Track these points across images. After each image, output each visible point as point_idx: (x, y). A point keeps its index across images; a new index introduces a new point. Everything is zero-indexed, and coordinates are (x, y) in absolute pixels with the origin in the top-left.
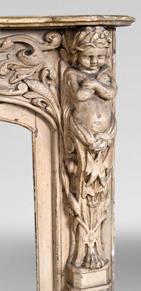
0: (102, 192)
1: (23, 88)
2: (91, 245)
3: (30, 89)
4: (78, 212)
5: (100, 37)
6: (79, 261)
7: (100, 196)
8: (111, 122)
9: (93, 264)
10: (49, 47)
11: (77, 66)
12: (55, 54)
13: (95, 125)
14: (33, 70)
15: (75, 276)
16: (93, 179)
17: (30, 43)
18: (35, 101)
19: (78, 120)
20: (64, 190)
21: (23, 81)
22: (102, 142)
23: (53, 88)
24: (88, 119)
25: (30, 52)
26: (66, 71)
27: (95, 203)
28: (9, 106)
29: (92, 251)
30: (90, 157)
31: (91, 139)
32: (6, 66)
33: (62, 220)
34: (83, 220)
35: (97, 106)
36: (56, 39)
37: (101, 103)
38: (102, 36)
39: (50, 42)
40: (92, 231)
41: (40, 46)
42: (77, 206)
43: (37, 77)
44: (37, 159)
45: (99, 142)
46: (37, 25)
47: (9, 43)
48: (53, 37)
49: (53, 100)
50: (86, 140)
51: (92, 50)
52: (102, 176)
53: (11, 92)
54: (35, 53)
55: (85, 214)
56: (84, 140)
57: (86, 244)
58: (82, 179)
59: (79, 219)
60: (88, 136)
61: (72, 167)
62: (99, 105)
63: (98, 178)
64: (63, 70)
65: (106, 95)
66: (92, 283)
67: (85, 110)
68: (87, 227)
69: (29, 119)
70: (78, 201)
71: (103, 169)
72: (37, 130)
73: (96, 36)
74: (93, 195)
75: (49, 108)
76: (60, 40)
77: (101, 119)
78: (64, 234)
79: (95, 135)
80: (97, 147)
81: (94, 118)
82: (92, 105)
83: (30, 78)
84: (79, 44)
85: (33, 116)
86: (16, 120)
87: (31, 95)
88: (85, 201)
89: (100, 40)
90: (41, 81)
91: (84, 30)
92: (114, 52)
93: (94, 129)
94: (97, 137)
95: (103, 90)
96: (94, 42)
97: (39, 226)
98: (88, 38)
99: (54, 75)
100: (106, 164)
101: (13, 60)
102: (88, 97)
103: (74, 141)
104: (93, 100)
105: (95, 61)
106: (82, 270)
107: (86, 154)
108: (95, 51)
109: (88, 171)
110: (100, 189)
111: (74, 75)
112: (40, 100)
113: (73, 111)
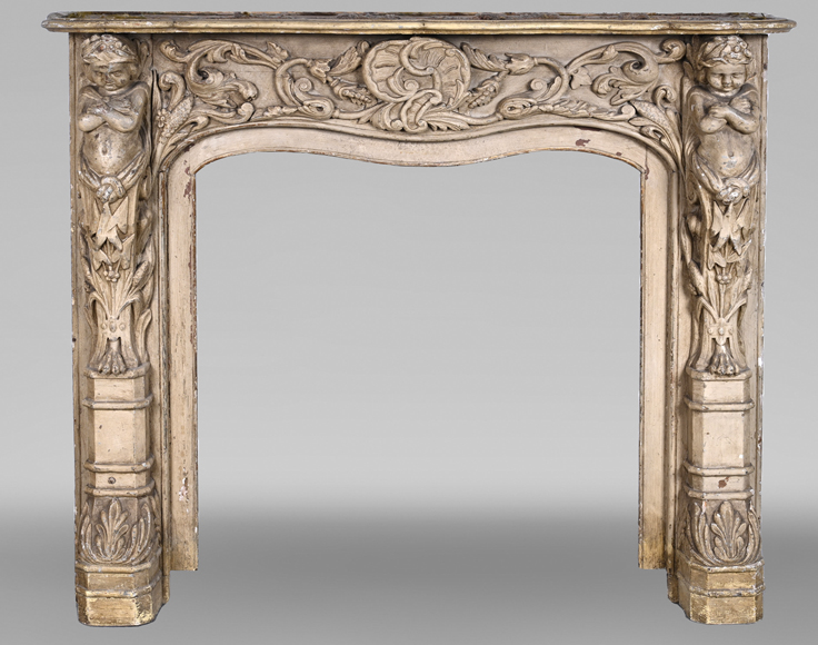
0: (737, 263)
1: (629, 112)
2: (722, 341)
3: (638, 114)
4: (702, 289)
5: (733, 50)
6: (702, 363)
7: (735, 268)
8: (751, 163)
9: (721, 369)
10: (667, 59)
11: (705, 86)
12: (676, 69)
13: (724, 166)
14: (644, 89)
15: (695, 384)
16: (721, 242)
17: (641, 53)
18: (644, 130)
19: (703, 158)
20: (683, 258)
21: (629, 102)
22: (733, 190)
23: (671, 114)
24: (715, 158)
25: (640, 64)
26: (690, 92)
27: (726, 278)
28: (610, 135)
29: (723, 349)
30: (718, 210)
31: (718, 186)
32: (606, 82)
33: (680, 302)
34: (710, 302)
35: (730, 142)
36: (678, 50)
37: (736, 137)
38: (737, 49)
39: (669, 53)
40: (723, 320)
41: (655, 57)
42: (700, 280)
43: (649, 98)
44: (647, 211)
45: (730, 189)
46: (649, 33)
47: (612, 52)
48: (673, 47)
49: (670, 129)
50: (712, 186)
51: (722, 66)
52: (736, 238)
53: (612, 116)
54: (647, 67)
55: (713, 294)
56: (709, 186)
57: (714, 339)
58: (707, 241)
59: (703, 300)
60: (714, 181)
61: (693, 223)
62: (733, 139)
63: (729, 241)
64: (686, 91)
65: (742, 127)
66: (720, 398)
67: (712, 145)
68: (715, 313)
69: (638, 155)
70: (702, 273)
71: (736, 228)
72: (647, 171)
73: (728, 49)
74: (723, 265)
75: (664, 141)
76: (682, 50)
77: (734, 160)
78: (683, 323)
79: (724, 181)
80: (727, 196)
81: (724, 157)
82: (723, 139)
83: (640, 99)
84: (706, 58)
85: (644, 151)
86: (619, 154)
87: (640, 122)
88: (712, 274)
89: (733, 55)
90: (655, 104)
91: (712, 40)
92: (765, 67)
93: (724, 172)
94: (728, 182)
95: (737, 119)
96: (725, 56)
97: (647, 307)
98: (717, 51)
99: (673, 95)
100: (741, 222)
101: (617, 75)
102: (715, 128)
103: (696, 188)
104: (724, 132)
105: (728, 80)
106: (706, 376)
107: (712, 205)
108: (728, 68)
109: (716, 230)
110: (734, 258)
111: (700, 98)
112: (652, 129)
113: (697, 146)
